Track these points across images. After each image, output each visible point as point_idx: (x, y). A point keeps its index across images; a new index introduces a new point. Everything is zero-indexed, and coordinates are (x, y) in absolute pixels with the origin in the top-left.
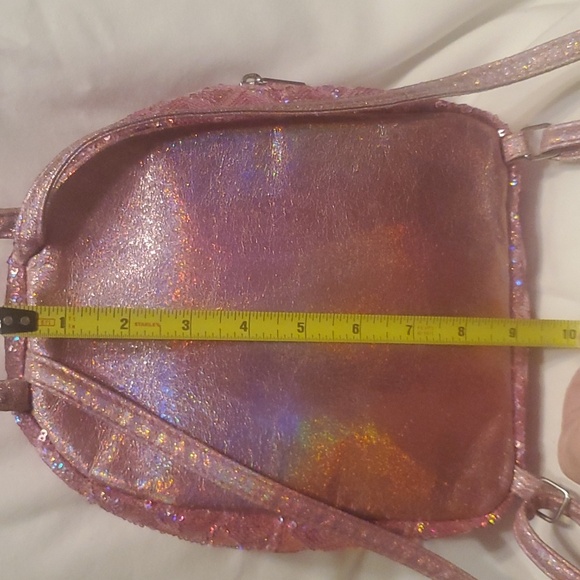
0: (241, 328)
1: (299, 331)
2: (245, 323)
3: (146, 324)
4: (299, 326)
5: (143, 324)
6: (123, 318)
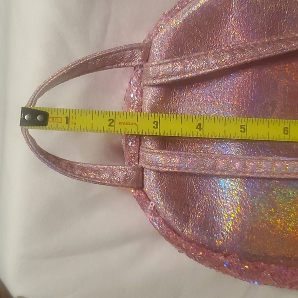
0: (197, 128)
1: (241, 131)
2: (200, 124)
3: (127, 124)
4: (241, 128)
5: (124, 123)
6: (110, 118)
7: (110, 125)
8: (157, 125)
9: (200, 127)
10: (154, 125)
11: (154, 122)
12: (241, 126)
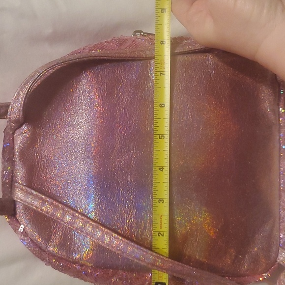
0: (162, 171)
2: (160, 169)
3: (161, 223)
5: (161, 225)
6: (157, 235)
7: (163, 235)
8: (161, 201)
9: (161, 168)
10: (161, 203)
11: (159, 202)
12: (160, 138)
